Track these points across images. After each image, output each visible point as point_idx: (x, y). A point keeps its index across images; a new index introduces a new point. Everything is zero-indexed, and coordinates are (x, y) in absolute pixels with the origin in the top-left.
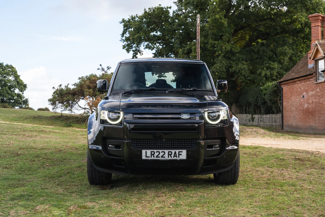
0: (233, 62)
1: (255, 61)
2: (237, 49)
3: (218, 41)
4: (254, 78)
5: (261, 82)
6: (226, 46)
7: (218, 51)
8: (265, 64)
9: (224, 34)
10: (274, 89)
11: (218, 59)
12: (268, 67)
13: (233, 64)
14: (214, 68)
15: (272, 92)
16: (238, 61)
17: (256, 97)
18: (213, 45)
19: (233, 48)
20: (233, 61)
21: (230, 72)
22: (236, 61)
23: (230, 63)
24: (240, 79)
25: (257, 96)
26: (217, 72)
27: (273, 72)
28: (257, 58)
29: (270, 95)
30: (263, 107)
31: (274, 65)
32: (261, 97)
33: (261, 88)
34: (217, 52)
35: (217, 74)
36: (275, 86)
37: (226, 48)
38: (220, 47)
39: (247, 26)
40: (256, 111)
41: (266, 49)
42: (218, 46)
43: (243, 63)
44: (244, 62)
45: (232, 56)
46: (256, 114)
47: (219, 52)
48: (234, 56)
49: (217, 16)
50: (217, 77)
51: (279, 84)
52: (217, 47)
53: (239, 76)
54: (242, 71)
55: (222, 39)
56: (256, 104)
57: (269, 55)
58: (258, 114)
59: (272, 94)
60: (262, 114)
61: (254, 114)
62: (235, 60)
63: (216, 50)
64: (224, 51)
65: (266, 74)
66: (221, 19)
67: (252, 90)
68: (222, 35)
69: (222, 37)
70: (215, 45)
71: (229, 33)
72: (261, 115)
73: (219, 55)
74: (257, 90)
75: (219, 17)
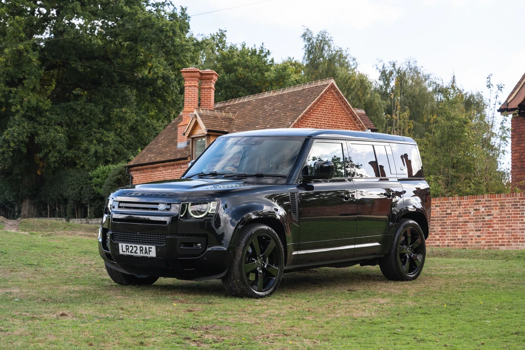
0: (39, 126)
1: (76, 128)
2: (47, 105)
3: (16, 88)
4: (76, 156)
5: (88, 164)
6: (29, 97)
7: (16, 105)
8: (95, 133)
9: (26, 76)
10: (117, 176)
11: (15, 120)
12: (100, 139)
13: (40, 130)
14: (7, 134)
15: (114, 182)
16: (48, 125)
17: (80, 188)
18: (7, 93)
19: (41, 102)
20: (40, 124)
21: (36, 142)
22: (45, 124)
23: (34, 128)
24: (53, 156)
25: (82, 188)
26: (13, 141)
27: (107, 149)
28: (79, 123)
29: (111, 186)
30: (91, 206)
31: (109, 137)
32: (88, 189)
33: (90, 173)
34: (13, 107)
35: (12, 144)
36: (119, 172)
37: (29, 102)
38: (19, 98)
39: (62, 64)
40: (76, 213)
41: (94, 108)
42: (17, 96)
43: (56, 130)
44: (58, 128)
45: (37, 115)
46: (75, 218)
47: (17, 107)
48: (41, 116)
49: (21, 46)
50: (11, 151)
51: (128, 169)
52: (15, 98)
53: (50, 151)
54: (56, 144)
55: (23, 85)
56: (79, 199)
57: (100, 118)
58: (78, 218)
59: (115, 184)
60: (89, 218)
61: (72, 218)
62: (43, 123)
63: (12, 102)
64: (26, 106)
65: (96, 152)
66: (27, 51)
67: (72, 176)
68: (25, 79)
69: (24, 81)
70: (12, 95)
71: (35, 76)
72: (87, 220)
73: (17, 111)
74: (82, 177)
75: (24, 48)
